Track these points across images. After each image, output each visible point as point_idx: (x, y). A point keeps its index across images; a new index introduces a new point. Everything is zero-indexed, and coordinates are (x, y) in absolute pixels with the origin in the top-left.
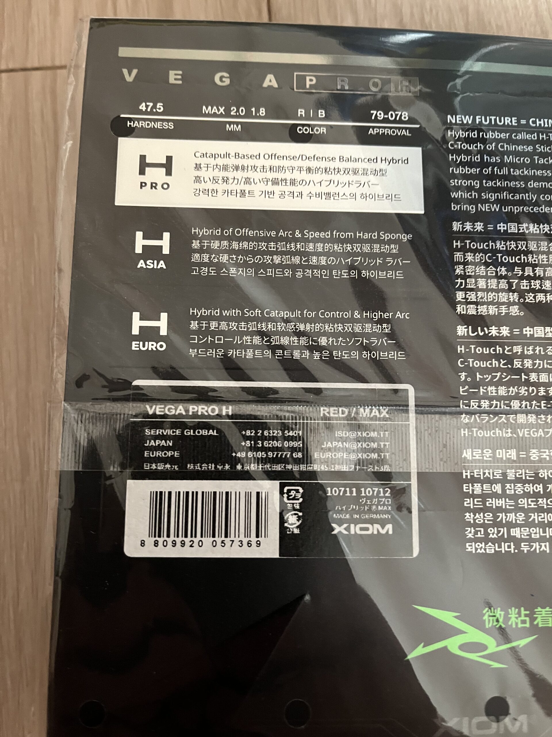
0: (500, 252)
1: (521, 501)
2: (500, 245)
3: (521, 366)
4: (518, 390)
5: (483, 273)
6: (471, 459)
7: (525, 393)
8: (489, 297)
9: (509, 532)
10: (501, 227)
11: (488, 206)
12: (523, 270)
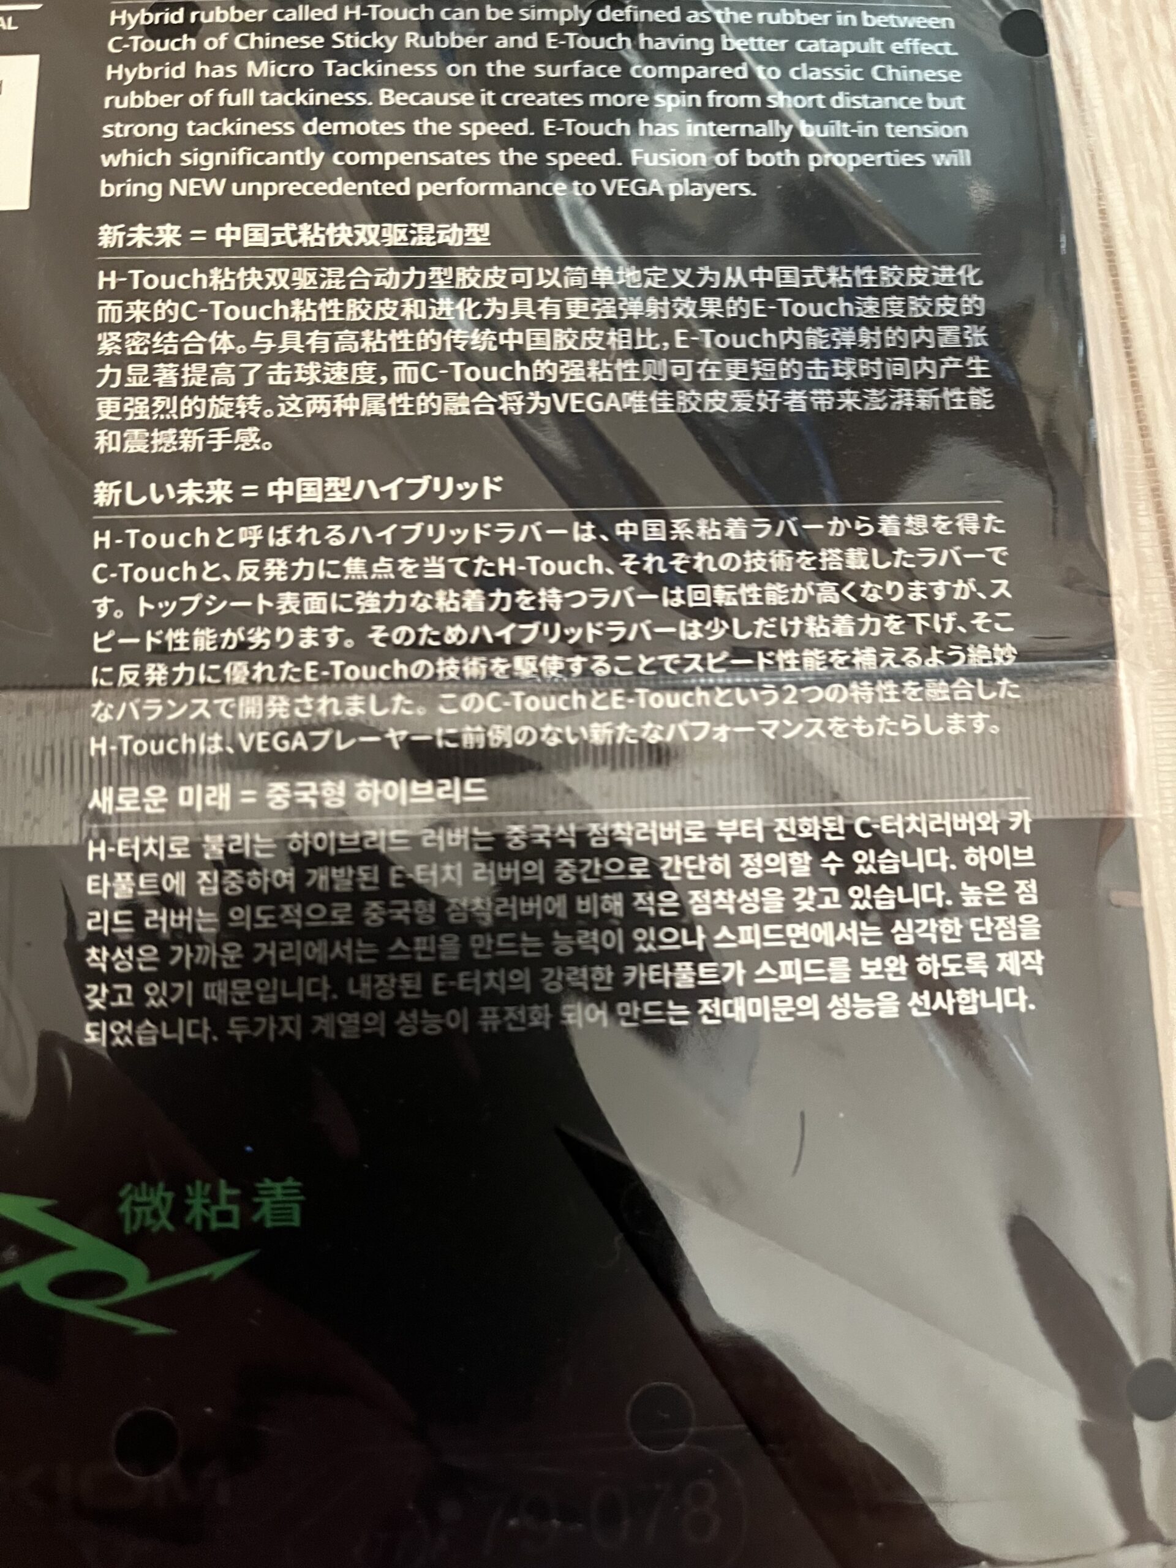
0: (219, 295)
1: (237, 913)
2: (218, 279)
3: (257, 575)
4: (246, 636)
5: (170, 349)
6: (110, 812)
7: (263, 644)
8: (183, 408)
9: (198, 991)
10: (226, 234)
11: (196, 183)
12: (277, 340)
